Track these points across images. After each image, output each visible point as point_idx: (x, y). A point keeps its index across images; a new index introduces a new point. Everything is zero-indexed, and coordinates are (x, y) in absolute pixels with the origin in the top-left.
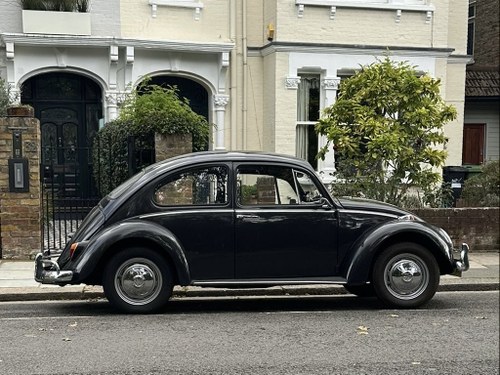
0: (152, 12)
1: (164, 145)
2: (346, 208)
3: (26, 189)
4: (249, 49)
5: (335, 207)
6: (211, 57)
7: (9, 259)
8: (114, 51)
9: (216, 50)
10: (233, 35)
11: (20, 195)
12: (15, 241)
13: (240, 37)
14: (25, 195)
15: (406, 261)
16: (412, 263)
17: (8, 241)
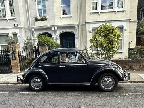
0: (61, 19)
1: (41, 48)
2: (91, 63)
3: (15, 59)
4: (83, 24)
5: (87, 63)
6: (73, 27)
7: (14, 73)
8: (53, 28)
9: (74, 25)
10: (79, 22)
11: (14, 60)
12: (14, 70)
13: (80, 22)
14: (15, 60)
15: (108, 78)
16: (110, 79)
17: (13, 70)
